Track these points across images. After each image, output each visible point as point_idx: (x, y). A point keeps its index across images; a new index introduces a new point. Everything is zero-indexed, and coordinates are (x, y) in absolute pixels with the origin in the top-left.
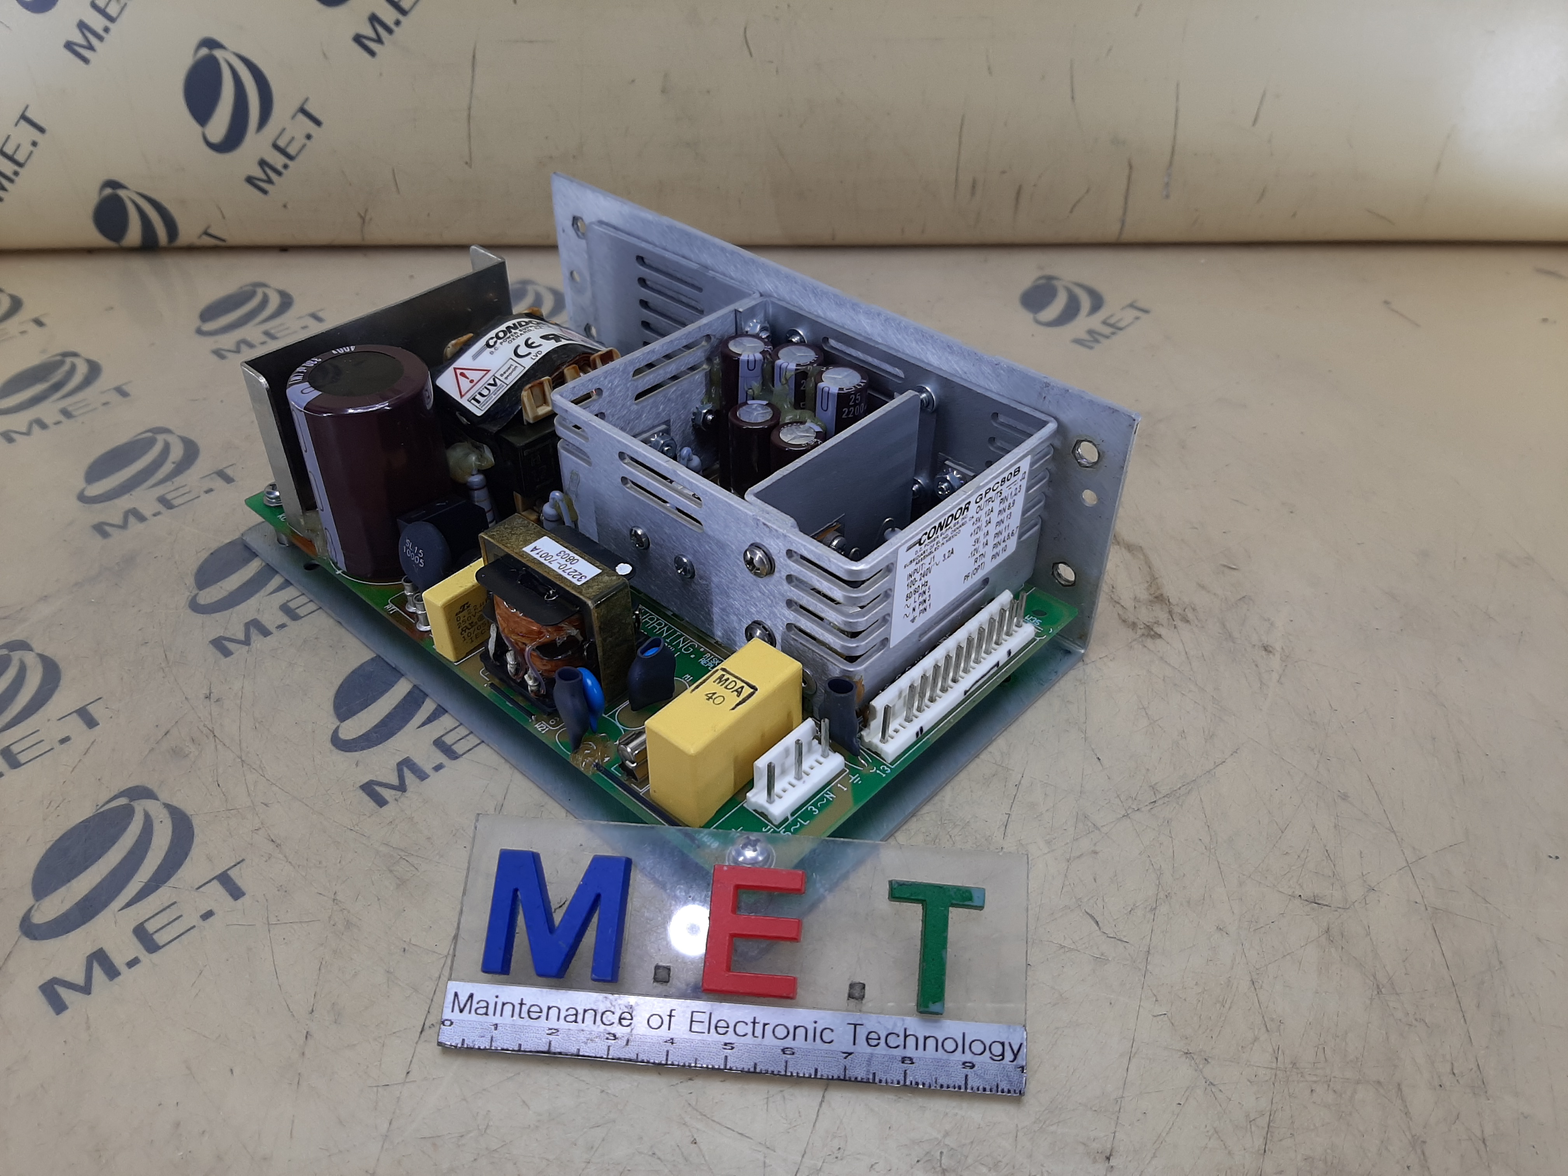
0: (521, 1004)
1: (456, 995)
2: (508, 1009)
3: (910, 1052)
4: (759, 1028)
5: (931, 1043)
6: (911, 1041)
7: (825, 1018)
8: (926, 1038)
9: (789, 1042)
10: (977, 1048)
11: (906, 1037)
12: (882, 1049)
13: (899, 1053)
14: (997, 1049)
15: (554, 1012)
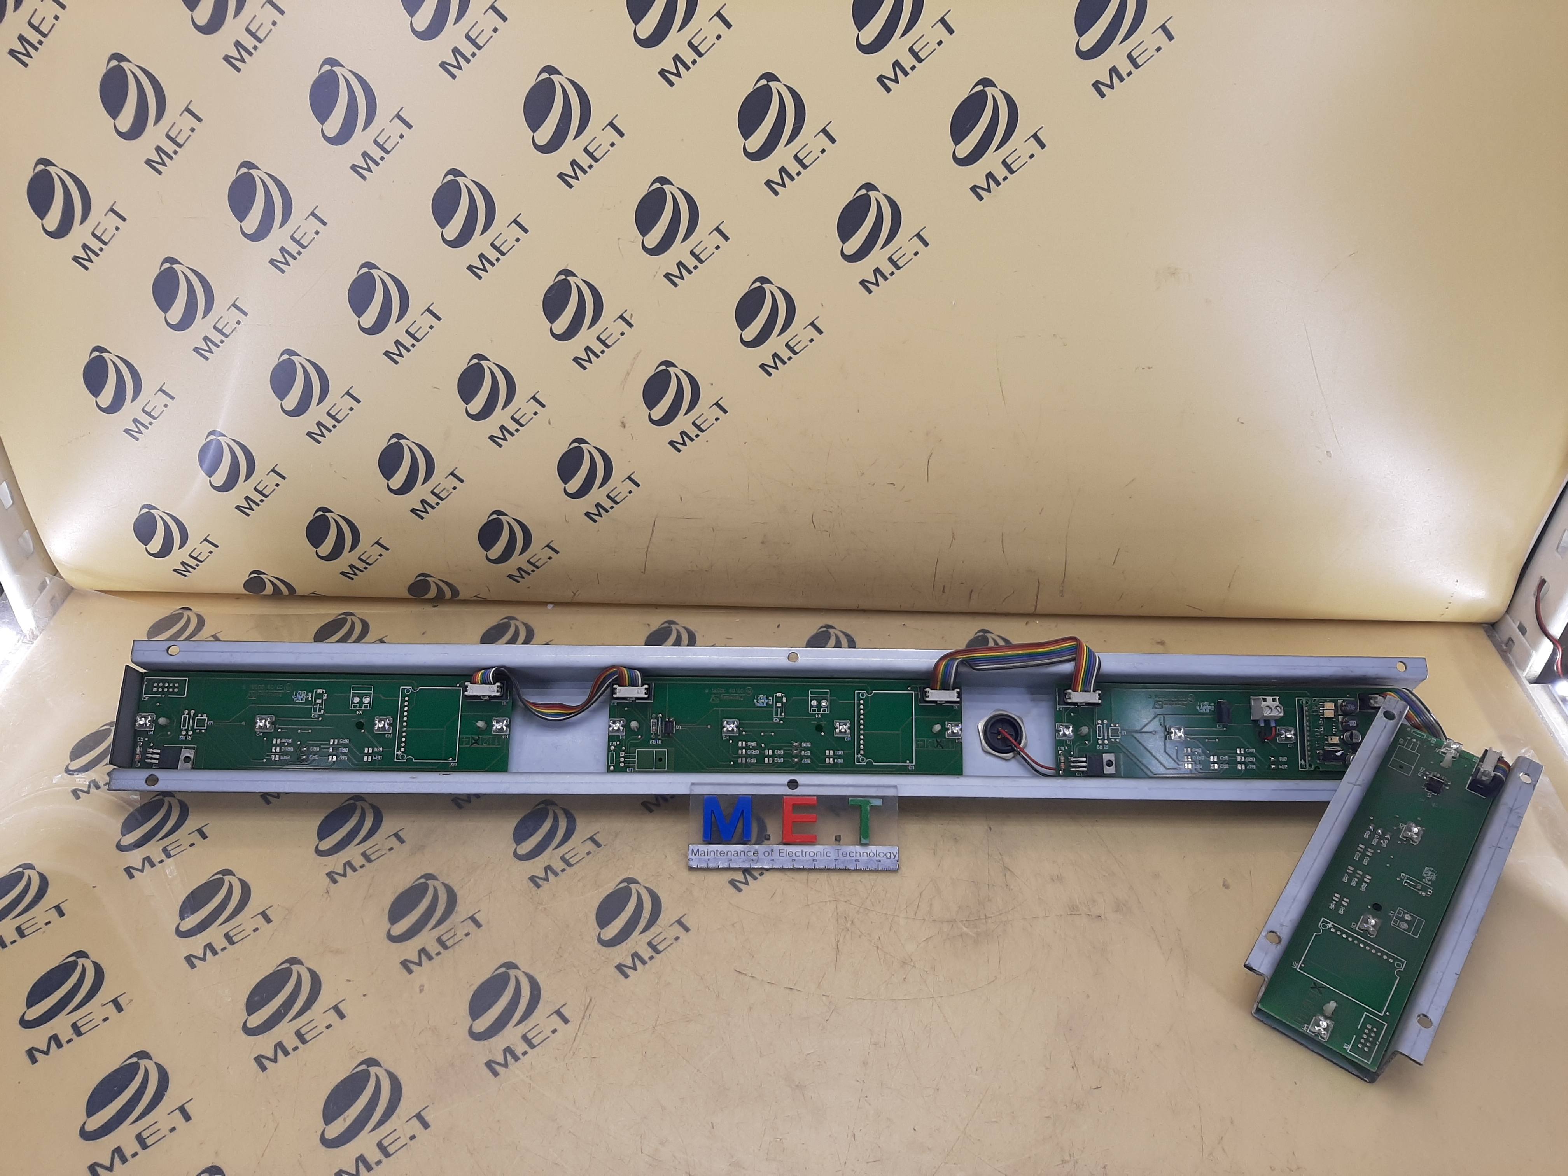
0: (717, 851)
1: (693, 850)
2: (712, 854)
3: (858, 858)
4: (804, 854)
5: (865, 854)
6: (858, 855)
7: (827, 848)
8: (863, 853)
9: (815, 858)
10: (882, 855)
11: (856, 852)
12: (848, 858)
13: (854, 858)
14: (888, 855)
15: (729, 853)
